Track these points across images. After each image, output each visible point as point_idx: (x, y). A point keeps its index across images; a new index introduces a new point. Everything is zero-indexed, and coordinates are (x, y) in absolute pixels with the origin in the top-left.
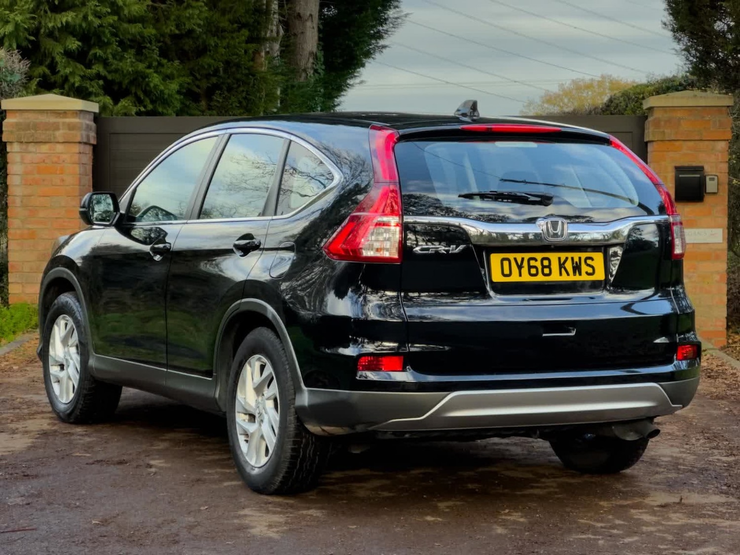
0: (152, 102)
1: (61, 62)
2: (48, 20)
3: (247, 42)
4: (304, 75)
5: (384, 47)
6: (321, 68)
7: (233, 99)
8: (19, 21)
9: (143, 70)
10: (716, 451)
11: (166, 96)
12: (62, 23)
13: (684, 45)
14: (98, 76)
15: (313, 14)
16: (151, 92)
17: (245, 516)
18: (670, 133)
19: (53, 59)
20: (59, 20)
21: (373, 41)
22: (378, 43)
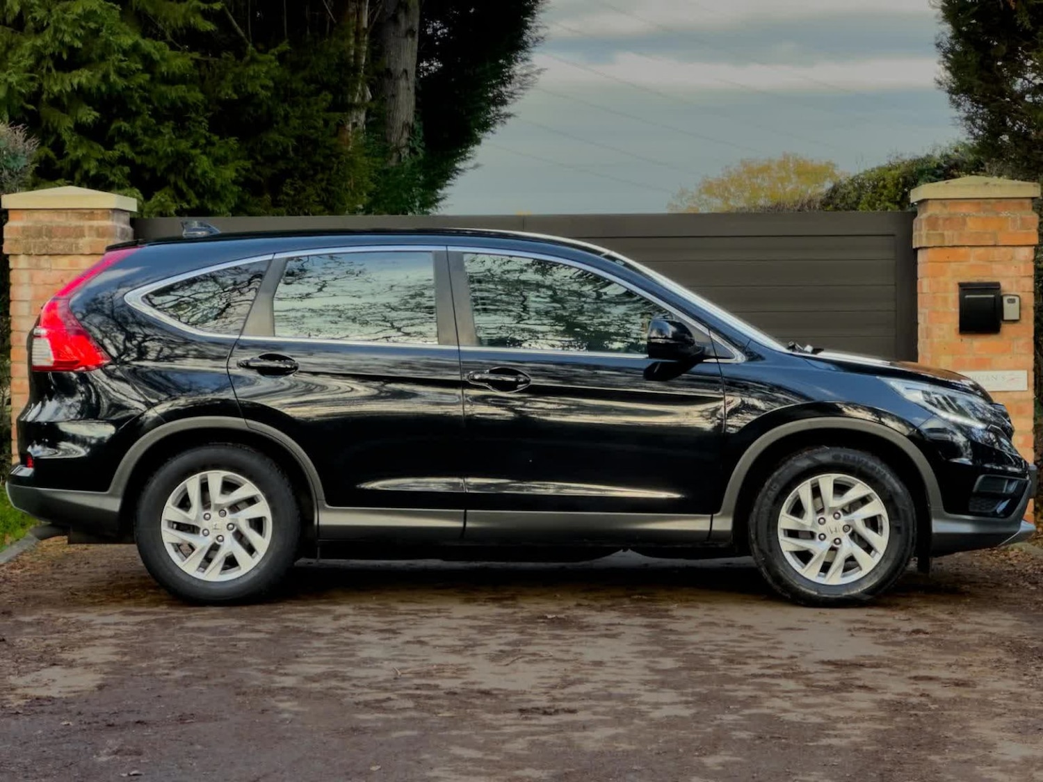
0: (199, 196)
1: (70, 141)
2: (52, 82)
3: (328, 110)
4: (395, 156)
5: (508, 116)
6: (419, 146)
7: (310, 190)
8: (15, 84)
9: (187, 151)
11: (218, 188)
12: (72, 85)
13: (965, 112)
14: (123, 160)
15: (408, 69)
16: (197, 181)
18: (950, 236)
19: (59, 136)
20: (68, 82)
21: (493, 108)
22: (499, 111)
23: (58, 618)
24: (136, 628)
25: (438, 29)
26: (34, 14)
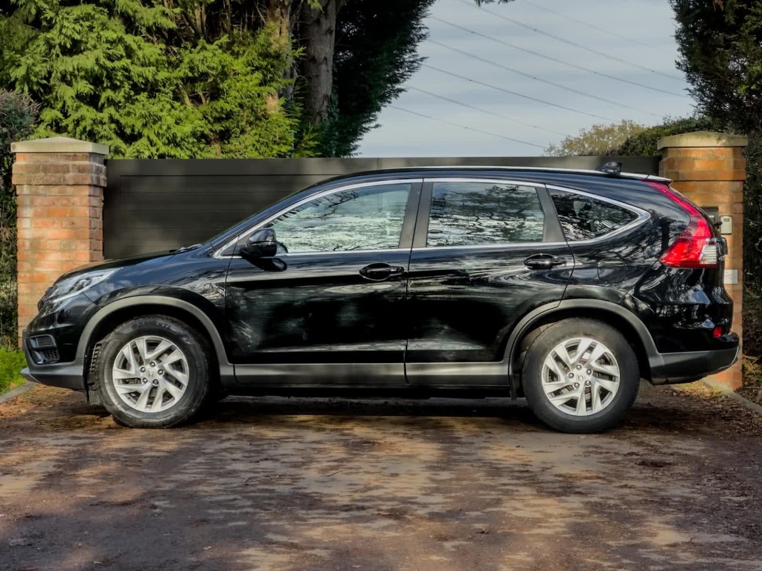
1: (72, 106)
2: (59, 64)
3: (260, 85)
4: (318, 118)
5: (400, 90)
6: (335, 111)
8: (31, 65)
9: (156, 113)
10: (727, 491)
11: (178, 139)
12: (73, 67)
13: (698, 85)
14: (111, 120)
15: (327, 57)
17: (249, 556)
18: (683, 174)
19: (65, 102)
20: (70, 63)
21: (389, 85)
22: (393, 87)
23: (24, 441)
24: (75, 449)
25: (350, 29)
26: (46, 15)
